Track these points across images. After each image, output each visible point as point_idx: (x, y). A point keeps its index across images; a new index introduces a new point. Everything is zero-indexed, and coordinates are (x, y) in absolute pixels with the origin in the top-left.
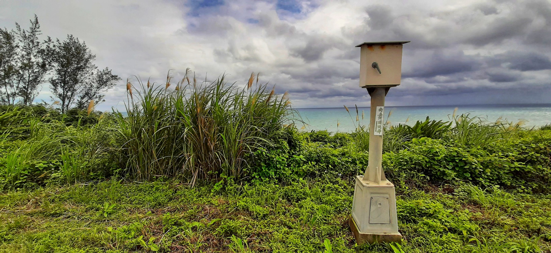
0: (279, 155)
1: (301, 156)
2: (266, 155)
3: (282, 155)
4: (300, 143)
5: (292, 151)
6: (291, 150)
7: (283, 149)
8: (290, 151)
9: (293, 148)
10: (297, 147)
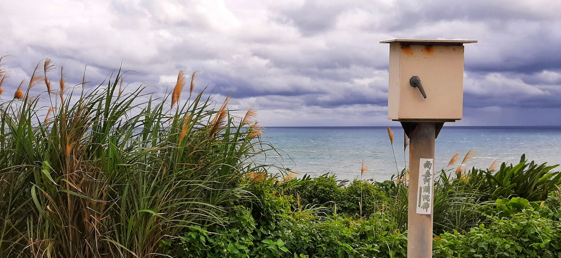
0: (234, 241)
1: (280, 243)
2: (207, 242)
3: (240, 239)
4: (277, 212)
5: (262, 230)
6: (258, 227)
7: (243, 228)
8: (257, 230)
9: (263, 223)
10: (272, 220)
